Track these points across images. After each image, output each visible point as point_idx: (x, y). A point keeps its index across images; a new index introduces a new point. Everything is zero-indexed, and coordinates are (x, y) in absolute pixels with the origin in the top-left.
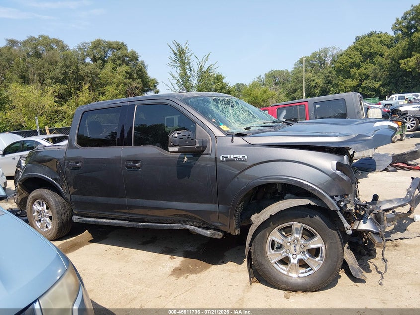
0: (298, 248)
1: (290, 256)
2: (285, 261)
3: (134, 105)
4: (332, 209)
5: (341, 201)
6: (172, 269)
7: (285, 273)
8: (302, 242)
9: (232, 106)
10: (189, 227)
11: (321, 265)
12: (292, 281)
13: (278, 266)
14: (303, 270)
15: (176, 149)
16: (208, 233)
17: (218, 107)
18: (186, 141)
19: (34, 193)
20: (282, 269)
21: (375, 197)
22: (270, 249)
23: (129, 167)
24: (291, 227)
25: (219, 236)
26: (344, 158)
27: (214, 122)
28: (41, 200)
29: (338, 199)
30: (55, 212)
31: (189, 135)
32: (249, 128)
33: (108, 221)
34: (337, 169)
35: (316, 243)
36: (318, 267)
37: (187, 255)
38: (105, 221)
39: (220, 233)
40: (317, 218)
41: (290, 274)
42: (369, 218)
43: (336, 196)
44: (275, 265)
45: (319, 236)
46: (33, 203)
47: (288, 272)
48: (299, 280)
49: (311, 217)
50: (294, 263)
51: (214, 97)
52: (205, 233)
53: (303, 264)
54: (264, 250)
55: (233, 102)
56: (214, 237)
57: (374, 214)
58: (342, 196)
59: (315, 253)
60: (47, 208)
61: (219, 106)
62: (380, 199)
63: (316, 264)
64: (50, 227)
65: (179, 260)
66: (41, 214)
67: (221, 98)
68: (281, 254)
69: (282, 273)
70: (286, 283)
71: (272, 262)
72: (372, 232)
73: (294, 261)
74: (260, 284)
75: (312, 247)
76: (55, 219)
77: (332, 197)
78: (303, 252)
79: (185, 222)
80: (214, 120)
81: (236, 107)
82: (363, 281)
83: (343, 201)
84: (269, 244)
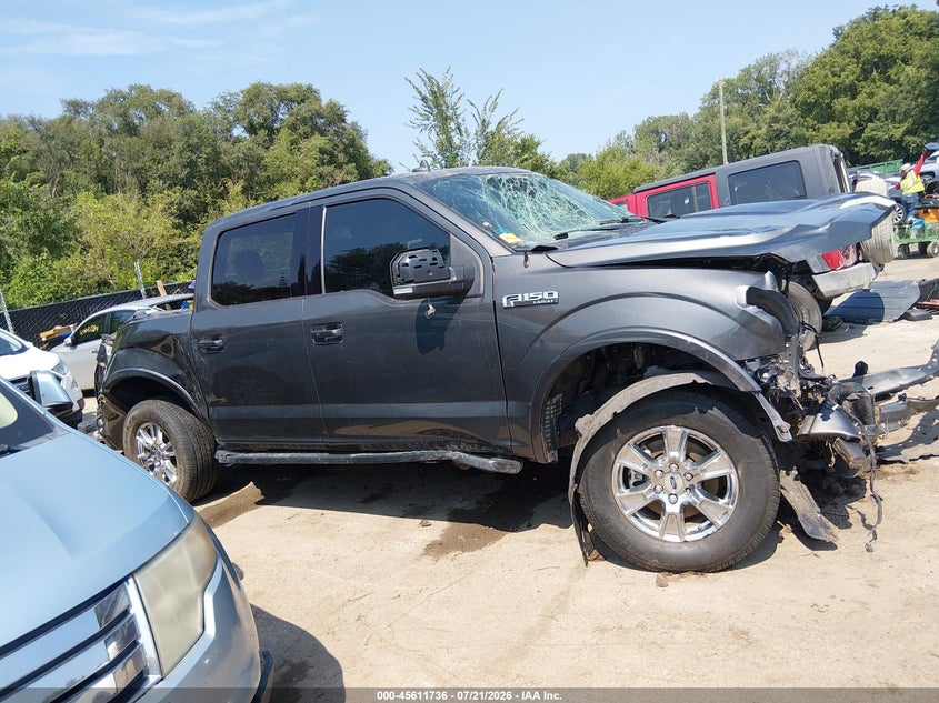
0: (680, 481)
1: (664, 497)
2: (653, 511)
3: (321, 207)
4: (742, 389)
5: (762, 371)
6: (425, 546)
7: (657, 535)
8: (688, 466)
9: (532, 194)
10: (453, 455)
11: (730, 513)
12: (672, 550)
13: (641, 521)
14: (694, 527)
15: (408, 290)
16: (490, 464)
17: (499, 197)
18: (429, 271)
19: (136, 411)
20: (648, 527)
21: (861, 369)
22: (619, 487)
23: (320, 339)
24: (661, 437)
25: (514, 468)
26: (764, 278)
27: (487, 228)
28: (150, 423)
29: (755, 366)
30: (180, 445)
31: (435, 259)
32: (565, 235)
33: (288, 455)
34: (750, 302)
35: (717, 466)
36: (726, 518)
37: (455, 516)
38: (281, 455)
39: (515, 463)
40: (715, 412)
41: (667, 537)
42: (834, 408)
43: (749, 361)
44: (633, 519)
45: (722, 452)
46: (135, 432)
47: (663, 532)
48: (686, 549)
49: (702, 412)
50: (672, 514)
51: (490, 176)
52: (484, 464)
53: (692, 515)
54: (607, 489)
55: (532, 185)
56: (503, 471)
57: (851, 401)
58: (765, 360)
59: (717, 488)
60: (166, 440)
61: (502, 194)
62: (871, 371)
63: (720, 512)
64: (174, 479)
65: (438, 528)
66: (153, 453)
67: (505, 177)
68: (645, 496)
69: (649, 535)
70: (658, 555)
71: (626, 513)
72: (843, 437)
73: (673, 508)
74: (605, 562)
75: (708, 475)
76: (183, 459)
77: (741, 363)
78: (691, 488)
79: (443, 445)
80: (486, 224)
81: (540, 194)
82: (831, 546)
83: (767, 371)
84: (616, 477)
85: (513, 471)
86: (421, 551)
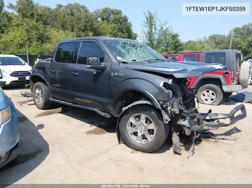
0: (143, 127)
1: (138, 131)
2: (135, 134)
4: (157, 108)
5: (163, 104)
7: (135, 140)
8: (146, 125)
9: (136, 48)
10: (96, 110)
11: (153, 139)
12: (137, 145)
13: (132, 136)
14: (144, 140)
15: (89, 66)
16: (103, 114)
17: (125, 47)
18: (95, 63)
19: (37, 84)
20: (133, 138)
21: (210, 111)
22: (129, 126)
23: (74, 74)
24: (140, 116)
25: (108, 116)
27: (114, 55)
28: (39, 87)
29: (161, 103)
30: (43, 94)
31: (97, 60)
32: (135, 60)
33: (63, 102)
34: (163, 86)
35: (152, 126)
36: (152, 140)
37: (100, 126)
39: (109, 115)
40: (153, 112)
41: (137, 141)
42: (187, 119)
43: (160, 101)
44: (130, 135)
45: (153, 123)
46: (35, 89)
47: (137, 140)
48: (141, 145)
49: (150, 112)
50: (139, 136)
51: (124, 42)
52: (101, 114)
53: (144, 137)
54: (125, 126)
55: (137, 46)
56: (105, 116)
57: (197, 118)
58: (164, 101)
59: (151, 132)
60: (41, 93)
61: (126, 47)
62: (212, 112)
63: (151, 138)
64: (41, 103)
66: (38, 95)
67: (129, 43)
68: (134, 130)
69: (131, 138)
70: (134, 145)
71: (129, 133)
72: (187, 126)
73: (140, 134)
74: (124, 144)
75: (149, 128)
76: (44, 97)
77: (158, 101)
78: (145, 130)
79: (95, 107)
80: (115, 53)
81: (138, 49)
82: (180, 154)
83: (165, 105)
84: (128, 124)
85: (108, 117)
86: (86, 132)
